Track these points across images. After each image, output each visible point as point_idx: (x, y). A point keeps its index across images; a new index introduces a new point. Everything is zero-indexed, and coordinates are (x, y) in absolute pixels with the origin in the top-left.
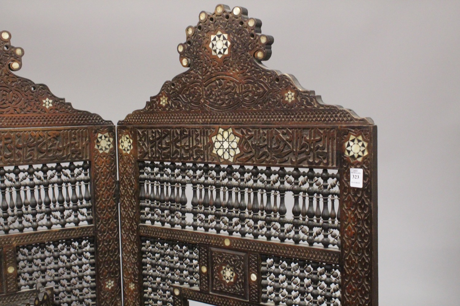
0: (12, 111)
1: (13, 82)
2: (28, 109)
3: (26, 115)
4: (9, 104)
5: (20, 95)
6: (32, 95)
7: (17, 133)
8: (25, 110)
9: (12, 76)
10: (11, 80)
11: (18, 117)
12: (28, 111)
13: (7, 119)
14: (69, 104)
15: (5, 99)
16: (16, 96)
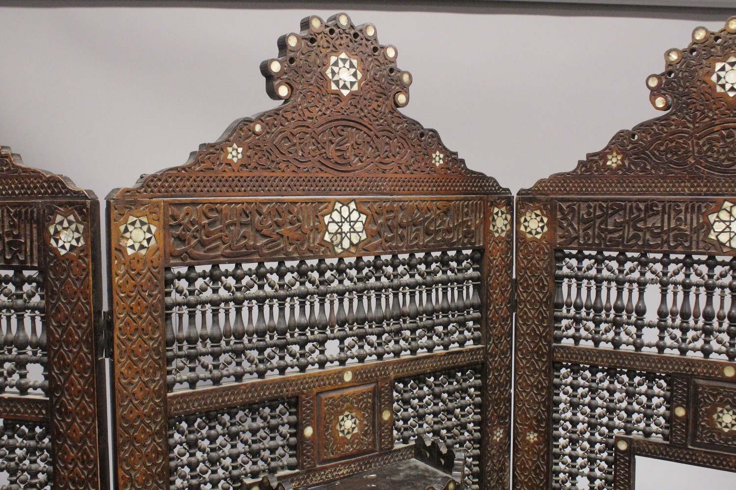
0: (396, 169)
1: (398, 124)
2: (415, 166)
3: (413, 176)
4: (392, 159)
5: (405, 145)
6: (420, 146)
7: (401, 204)
8: (412, 168)
9: (398, 115)
10: (396, 120)
11: (403, 179)
12: (415, 170)
13: (390, 181)
14: (463, 161)
15: (388, 149)
16: (401, 146)
